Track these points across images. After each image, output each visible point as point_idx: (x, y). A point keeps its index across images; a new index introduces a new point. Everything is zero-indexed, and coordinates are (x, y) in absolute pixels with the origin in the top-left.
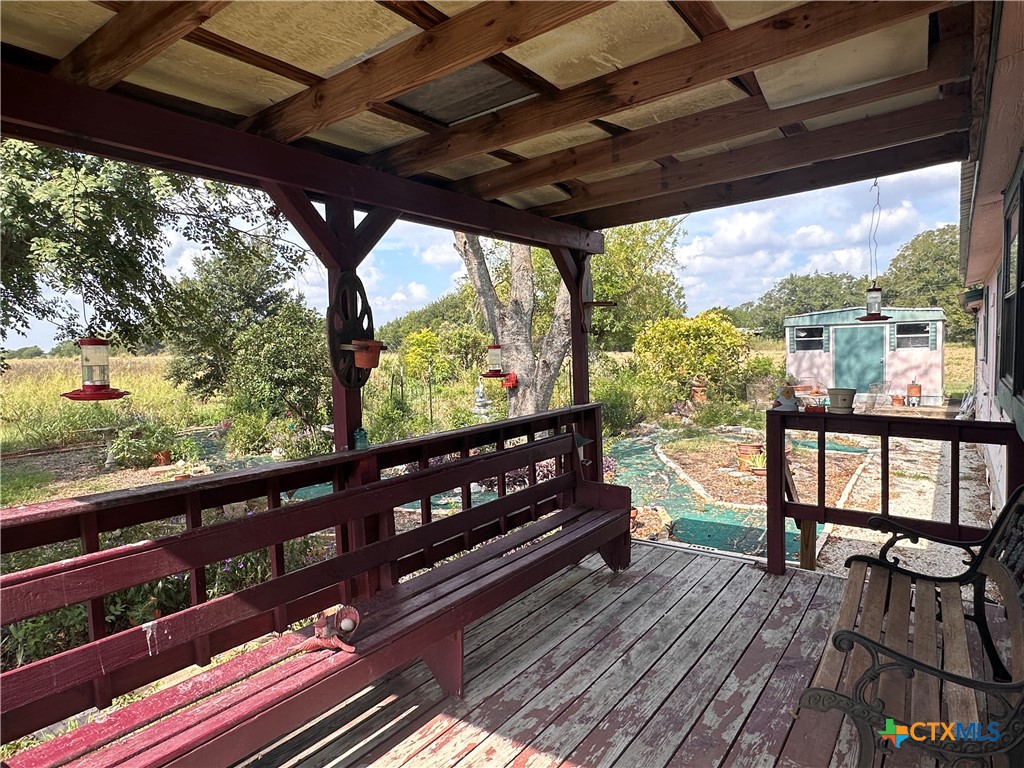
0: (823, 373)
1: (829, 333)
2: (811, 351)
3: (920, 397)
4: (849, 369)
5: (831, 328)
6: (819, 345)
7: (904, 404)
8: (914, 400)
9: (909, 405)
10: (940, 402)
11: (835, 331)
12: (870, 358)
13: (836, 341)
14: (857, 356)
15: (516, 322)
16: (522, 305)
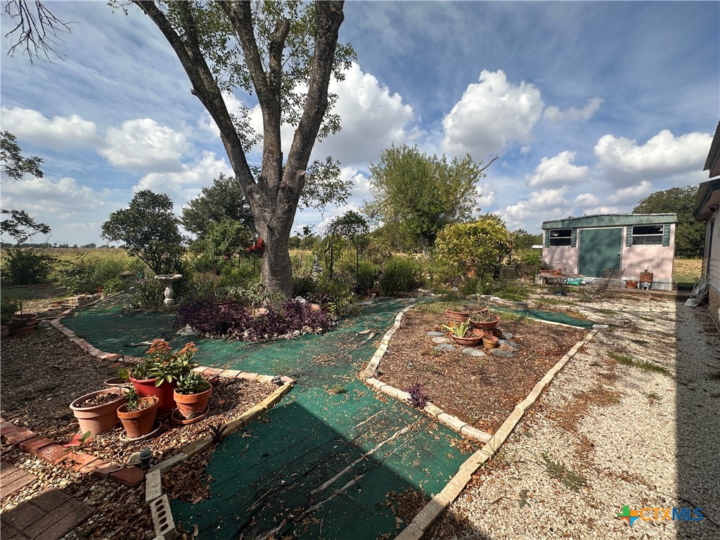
0: (571, 262)
1: (576, 233)
2: (561, 247)
3: (651, 283)
4: (592, 260)
5: (578, 230)
6: (568, 242)
7: (636, 287)
8: (646, 284)
9: (641, 288)
10: (670, 289)
11: (581, 232)
12: (608, 253)
13: (582, 240)
14: (599, 251)
15: (262, 196)
16: (267, 182)
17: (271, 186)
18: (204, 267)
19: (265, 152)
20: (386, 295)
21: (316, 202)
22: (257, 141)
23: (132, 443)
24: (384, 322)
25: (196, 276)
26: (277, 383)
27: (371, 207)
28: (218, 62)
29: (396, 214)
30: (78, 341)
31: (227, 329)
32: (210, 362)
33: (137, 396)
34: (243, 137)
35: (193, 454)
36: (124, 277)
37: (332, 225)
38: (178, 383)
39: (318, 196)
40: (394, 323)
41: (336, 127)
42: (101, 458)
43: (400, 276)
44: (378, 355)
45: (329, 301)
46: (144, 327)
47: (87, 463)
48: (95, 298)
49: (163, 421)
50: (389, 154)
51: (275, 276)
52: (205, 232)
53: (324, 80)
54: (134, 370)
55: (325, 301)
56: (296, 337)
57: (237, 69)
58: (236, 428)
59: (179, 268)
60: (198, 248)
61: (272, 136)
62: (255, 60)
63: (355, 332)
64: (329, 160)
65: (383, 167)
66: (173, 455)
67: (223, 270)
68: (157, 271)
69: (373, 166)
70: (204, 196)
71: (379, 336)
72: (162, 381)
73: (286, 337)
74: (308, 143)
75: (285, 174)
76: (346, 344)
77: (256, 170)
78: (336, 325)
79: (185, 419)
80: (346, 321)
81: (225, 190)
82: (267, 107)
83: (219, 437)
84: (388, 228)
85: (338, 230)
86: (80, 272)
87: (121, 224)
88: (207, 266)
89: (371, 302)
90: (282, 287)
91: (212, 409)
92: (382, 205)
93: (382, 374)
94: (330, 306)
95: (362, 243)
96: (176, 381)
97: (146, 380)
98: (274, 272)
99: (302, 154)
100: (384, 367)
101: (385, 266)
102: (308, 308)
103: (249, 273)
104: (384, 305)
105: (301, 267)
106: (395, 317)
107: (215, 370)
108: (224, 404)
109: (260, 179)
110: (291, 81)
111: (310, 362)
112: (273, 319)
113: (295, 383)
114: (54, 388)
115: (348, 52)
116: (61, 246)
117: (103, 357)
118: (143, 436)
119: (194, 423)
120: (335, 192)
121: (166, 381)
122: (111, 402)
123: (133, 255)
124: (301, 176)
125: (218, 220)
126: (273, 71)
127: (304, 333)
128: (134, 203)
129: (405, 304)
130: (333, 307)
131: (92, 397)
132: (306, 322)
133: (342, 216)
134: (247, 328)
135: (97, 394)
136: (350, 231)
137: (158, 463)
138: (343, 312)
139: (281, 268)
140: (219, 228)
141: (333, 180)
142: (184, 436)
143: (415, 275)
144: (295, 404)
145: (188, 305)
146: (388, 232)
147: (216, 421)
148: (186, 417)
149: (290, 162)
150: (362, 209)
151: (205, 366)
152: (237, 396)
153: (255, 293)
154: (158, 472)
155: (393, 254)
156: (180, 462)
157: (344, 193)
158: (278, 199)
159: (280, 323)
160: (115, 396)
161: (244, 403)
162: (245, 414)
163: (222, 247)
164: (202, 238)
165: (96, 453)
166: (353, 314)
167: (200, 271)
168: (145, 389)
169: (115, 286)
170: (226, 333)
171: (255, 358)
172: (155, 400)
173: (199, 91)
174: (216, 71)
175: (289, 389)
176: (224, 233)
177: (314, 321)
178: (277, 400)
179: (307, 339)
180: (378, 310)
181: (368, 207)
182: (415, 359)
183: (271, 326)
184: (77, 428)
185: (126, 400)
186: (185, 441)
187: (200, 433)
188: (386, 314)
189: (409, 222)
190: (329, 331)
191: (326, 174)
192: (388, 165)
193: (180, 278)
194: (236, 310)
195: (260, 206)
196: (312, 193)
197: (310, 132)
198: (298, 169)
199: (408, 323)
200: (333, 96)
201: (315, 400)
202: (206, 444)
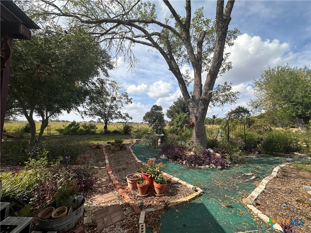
15: (193, 103)
16: (195, 97)
17: (197, 99)
18: (172, 132)
19: (194, 85)
20: (267, 154)
21: (219, 103)
22: (192, 81)
23: (140, 196)
24: (263, 171)
25: (170, 135)
26: (194, 190)
27: (256, 102)
28: (178, 56)
29: (274, 105)
30: (134, 154)
31: (177, 159)
32: (169, 172)
33: (143, 179)
34: (186, 81)
35: (157, 211)
36: (149, 134)
37: (229, 114)
38: (155, 178)
39: (220, 100)
40: (272, 172)
41: (229, 67)
42: (131, 199)
43: (277, 143)
44: (257, 191)
45: (226, 153)
46: (151, 153)
47: (127, 199)
48: (140, 141)
49: (150, 192)
50: (267, 72)
51: (198, 138)
52: (174, 118)
53: (221, 49)
54: (143, 169)
55: (223, 153)
56: (207, 168)
57: (185, 56)
58: (174, 206)
59: (163, 132)
60: (171, 124)
61: (198, 78)
62: (191, 51)
63: (241, 173)
64: (226, 83)
65: (262, 80)
66: (151, 207)
67: (179, 133)
68: (157, 133)
69: (255, 81)
70: (174, 104)
71: (259, 178)
72: (150, 176)
73: (202, 167)
74: (213, 78)
75: (203, 93)
76: (235, 179)
77: (191, 93)
78: (230, 166)
79: (156, 193)
80: (237, 165)
81: (181, 102)
82: (196, 67)
83: (167, 207)
84: (268, 113)
85: (232, 116)
86: (138, 132)
87: (148, 117)
88: (174, 131)
89: (255, 157)
90: (201, 143)
91: (166, 193)
92: (263, 101)
93: (259, 205)
94: (226, 155)
95: (250, 122)
96: (155, 177)
97: (146, 174)
98: (197, 136)
99: (211, 84)
100: (261, 201)
101: (265, 136)
102: (214, 155)
103: (189, 135)
104: (265, 160)
105: (213, 134)
106: (273, 169)
107: (170, 176)
108: (171, 192)
109: (192, 96)
110: (207, 54)
111: (213, 184)
112: (196, 158)
113: (203, 192)
114: (125, 169)
115: (235, 32)
116: (136, 123)
117: (138, 161)
118: (143, 195)
119: (159, 196)
120: (230, 98)
121: (151, 176)
122: (136, 179)
123: (150, 127)
124: (210, 93)
125: (178, 113)
126: (198, 53)
127: (211, 168)
128: (152, 109)
129: (282, 161)
130: (228, 157)
131: (132, 175)
132: (212, 162)
133: (234, 109)
134: (185, 160)
135: (133, 175)
136: (239, 116)
137: (146, 208)
138: (235, 160)
139: (201, 134)
140: (178, 116)
141: (227, 93)
142: (155, 201)
143: (291, 142)
144: (202, 204)
145: (165, 146)
146: (269, 115)
147: (167, 199)
148: (157, 193)
149: (205, 88)
150: (249, 104)
151: (167, 173)
152: (177, 190)
153: (189, 144)
154: (144, 212)
155: (273, 128)
156: (152, 212)
157: (234, 98)
158: (199, 104)
159: (199, 160)
160: (137, 177)
161: (179, 194)
162: (179, 200)
163: (179, 124)
164: (173, 120)
165: (130, 196)
166: (241, 162)
167: (171, 133)
168: (146, 177)
169: (145, 137)
170: (176, 161)
171: (187, 174)
172: (148, 182)
173: (171, 69)
174: (177, 60)
175: (200, 195)
176: (180, 119)
177: (216, 162)
178: (194, 199)
179: (213, 171)
180: (260, 162)
181: (254, 103)
182: (289, 203)
183: (195, 161)
184: (127, 185)
185: (139, 180)
186: (155, 203)
187: (161, 202)
188: (265, 166)
189: (285, 110)
190: (225, 169)
191: (224, 90)
192: (266, 79)
193: (163, 136)
194: (181, 151)
195: (192, 107)
196: (217, 99)
197: (214, 73)
198: (208, 90)
199: (284, 175)
200: (228, 54)
201: (213, 206)
202: (162, 208)
